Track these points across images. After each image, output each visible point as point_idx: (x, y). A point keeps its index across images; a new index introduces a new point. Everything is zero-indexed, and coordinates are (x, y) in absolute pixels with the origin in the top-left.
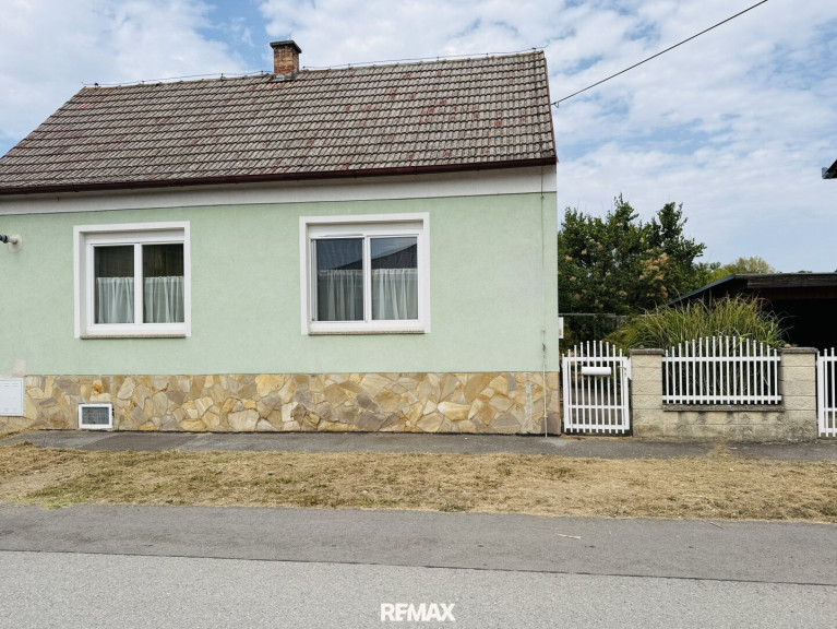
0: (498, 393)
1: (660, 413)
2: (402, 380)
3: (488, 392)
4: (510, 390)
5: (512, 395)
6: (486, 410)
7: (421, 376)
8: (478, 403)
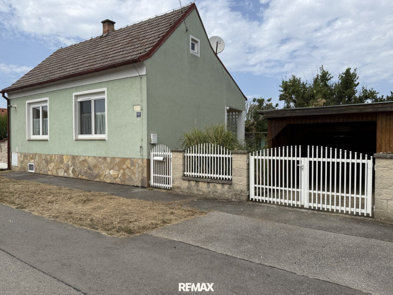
0: (128, 167)
1: (181, 180)
2: (100, 160)
3: (125, 167)
4: (131, 167)
5: (132, 168)
6: (124, 174)
7: (105, 158)
8: (122, 171)
